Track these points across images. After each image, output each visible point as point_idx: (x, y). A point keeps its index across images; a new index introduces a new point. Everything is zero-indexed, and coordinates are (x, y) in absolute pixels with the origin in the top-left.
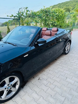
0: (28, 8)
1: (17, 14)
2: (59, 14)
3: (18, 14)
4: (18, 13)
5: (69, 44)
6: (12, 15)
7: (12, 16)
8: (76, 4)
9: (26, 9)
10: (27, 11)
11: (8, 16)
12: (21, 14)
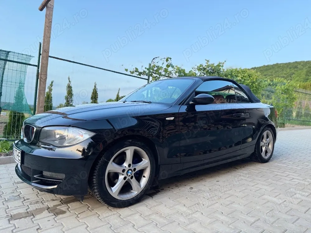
0: (170, 59)
1: (146, 68)
2: (243, 80)
3: (148, 69)
4: (148, 67)
5: (271, 137)
6: (136, 68)
7: (136, 71)
8: (294, 73)
9: (167, 60)
10: (168, 66)
11: (127, 70)
12: (156, 69)
